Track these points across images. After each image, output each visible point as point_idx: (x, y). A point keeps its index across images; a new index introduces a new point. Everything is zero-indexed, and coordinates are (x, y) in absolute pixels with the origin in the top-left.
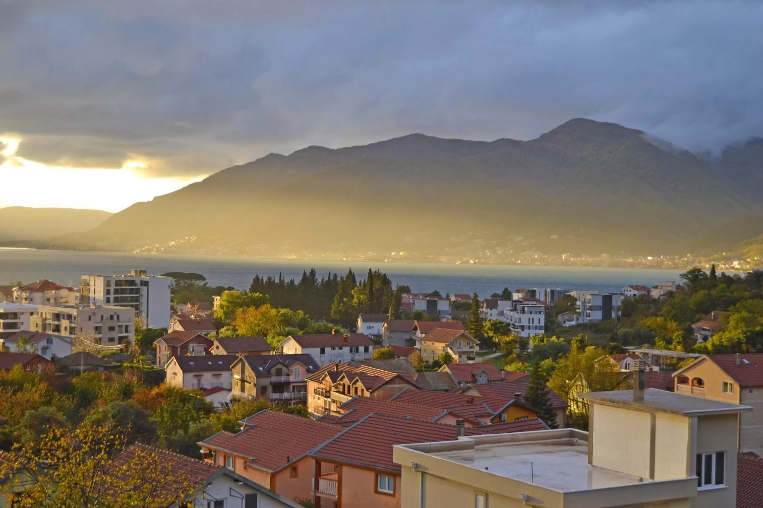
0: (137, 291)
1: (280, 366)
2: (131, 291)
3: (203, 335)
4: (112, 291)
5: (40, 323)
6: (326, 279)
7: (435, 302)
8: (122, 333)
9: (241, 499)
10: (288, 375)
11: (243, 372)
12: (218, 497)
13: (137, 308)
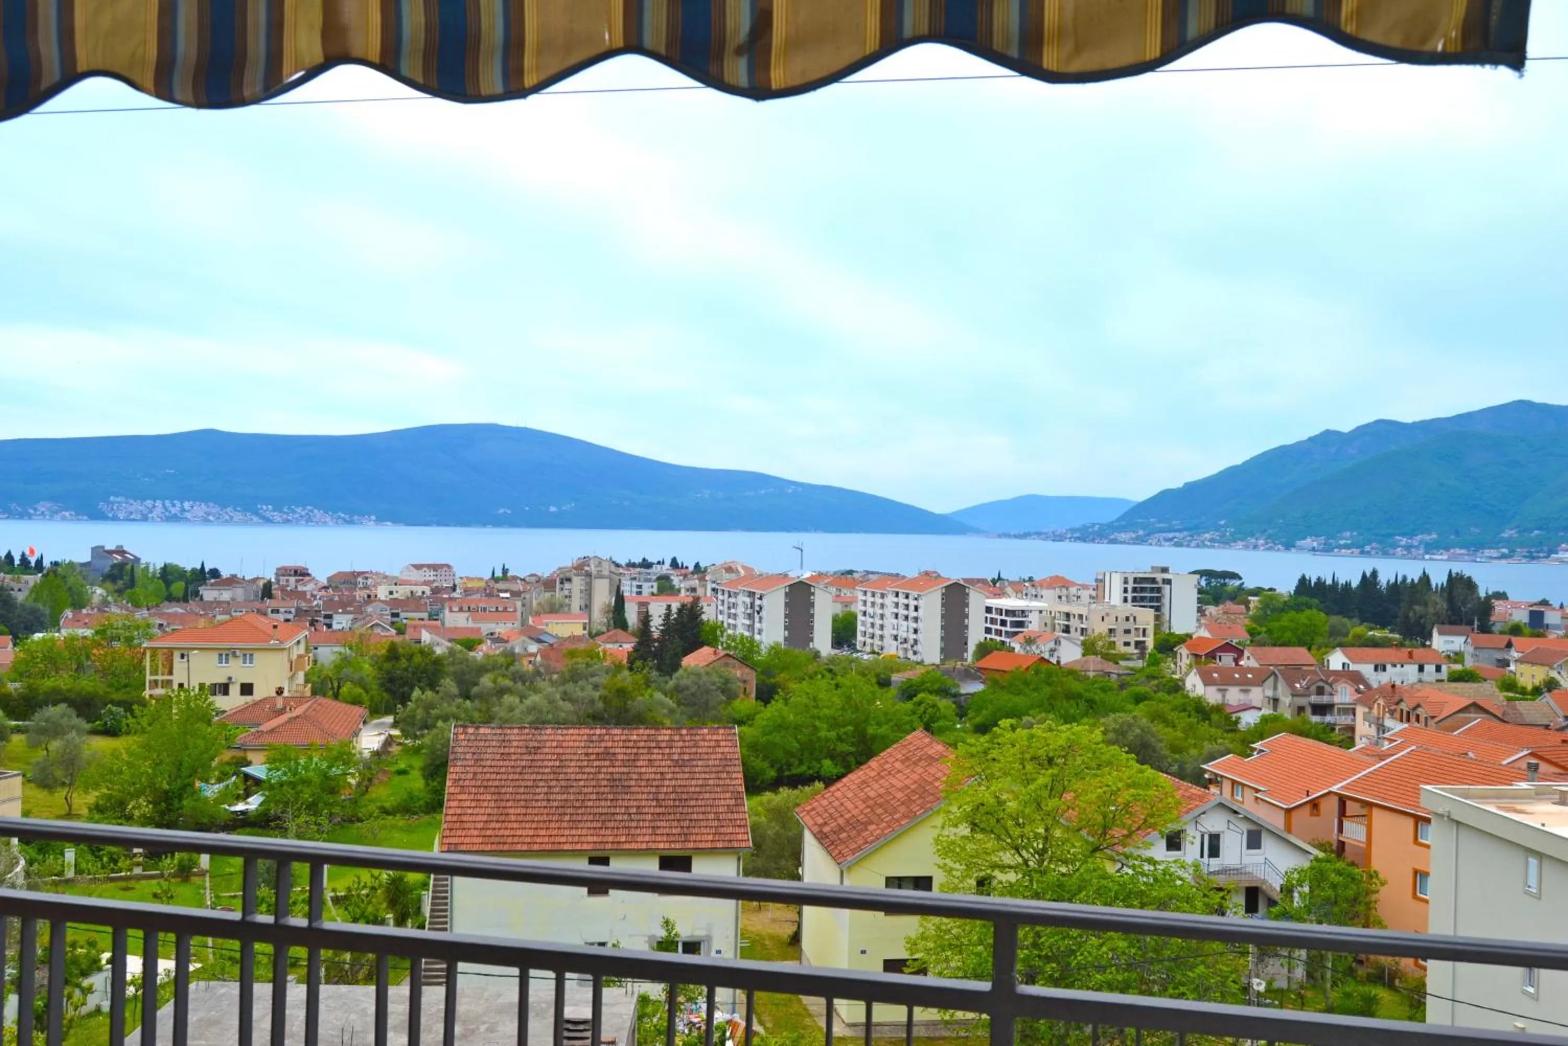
0: (1159, 590)
1: (1321, 684)
2: (1152, 590)
3: (1234, 644)
4: (1130, 590)
5: (1049, 622)
6: (1393, 580)
7: (1542, 613)
8: (1139, 636)
9: (1240, 836)
10: (1331, 694)
11: (1275, 688)
12: (1214, 830)
13: (1158, 609)
